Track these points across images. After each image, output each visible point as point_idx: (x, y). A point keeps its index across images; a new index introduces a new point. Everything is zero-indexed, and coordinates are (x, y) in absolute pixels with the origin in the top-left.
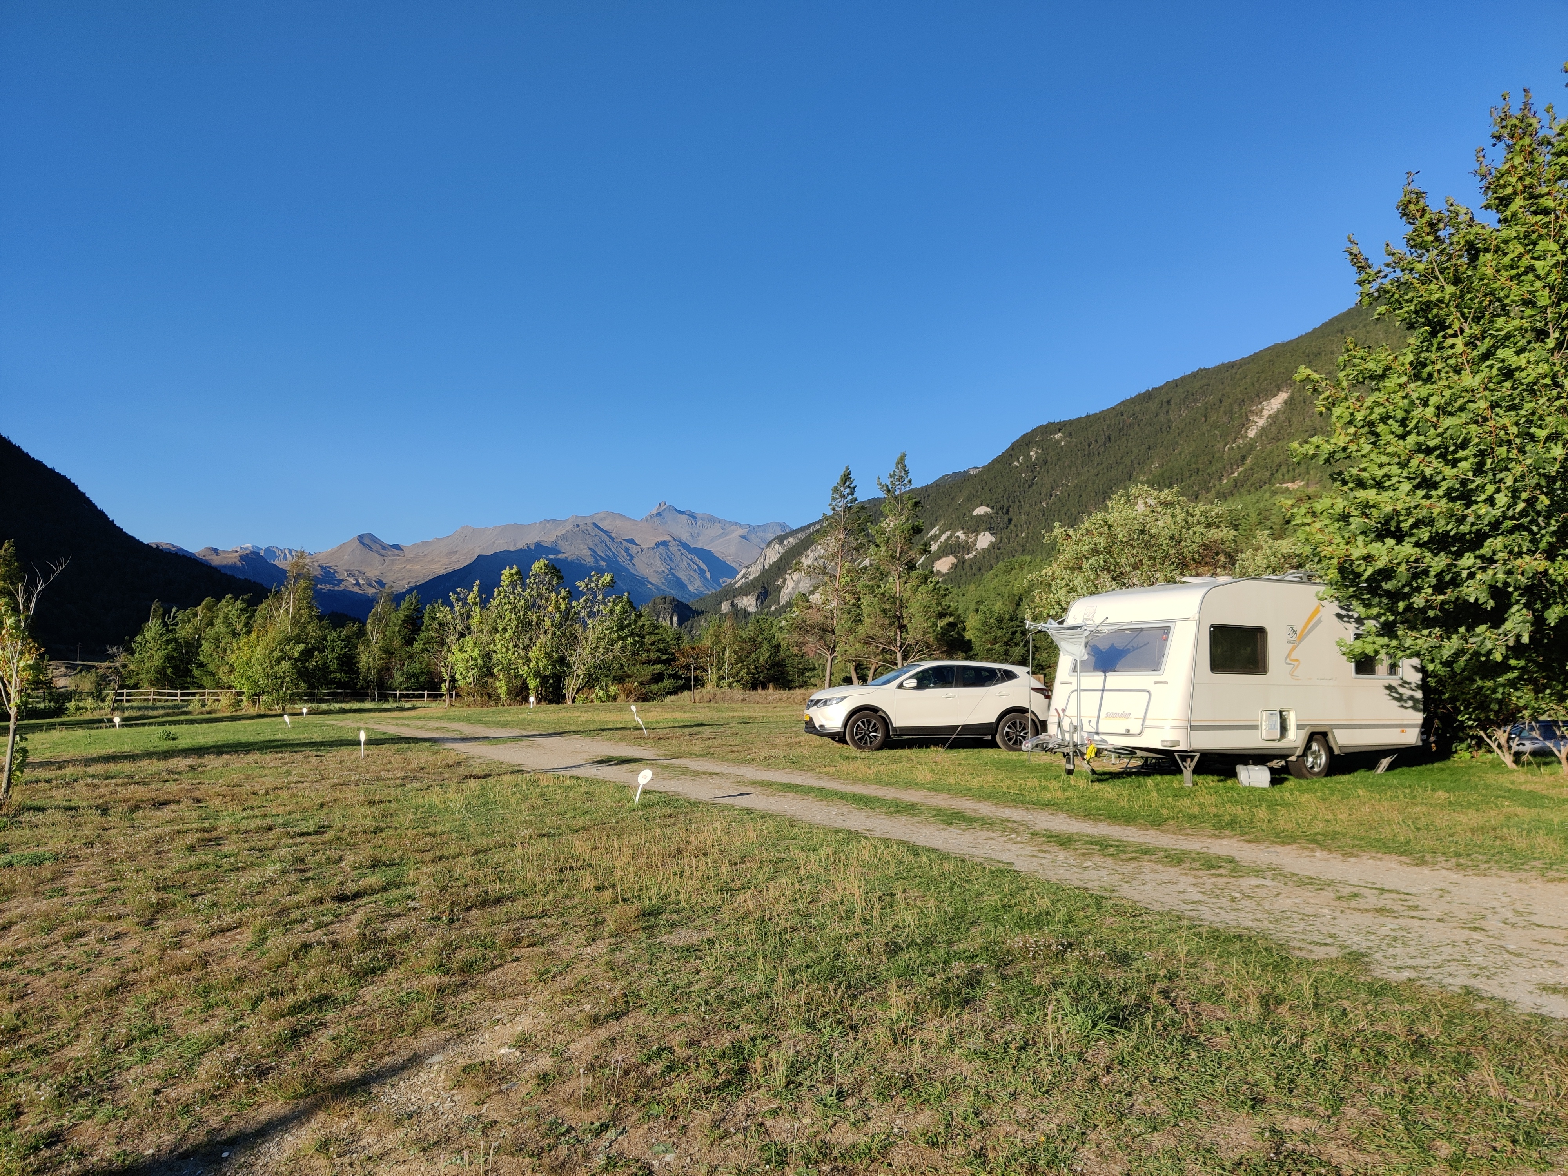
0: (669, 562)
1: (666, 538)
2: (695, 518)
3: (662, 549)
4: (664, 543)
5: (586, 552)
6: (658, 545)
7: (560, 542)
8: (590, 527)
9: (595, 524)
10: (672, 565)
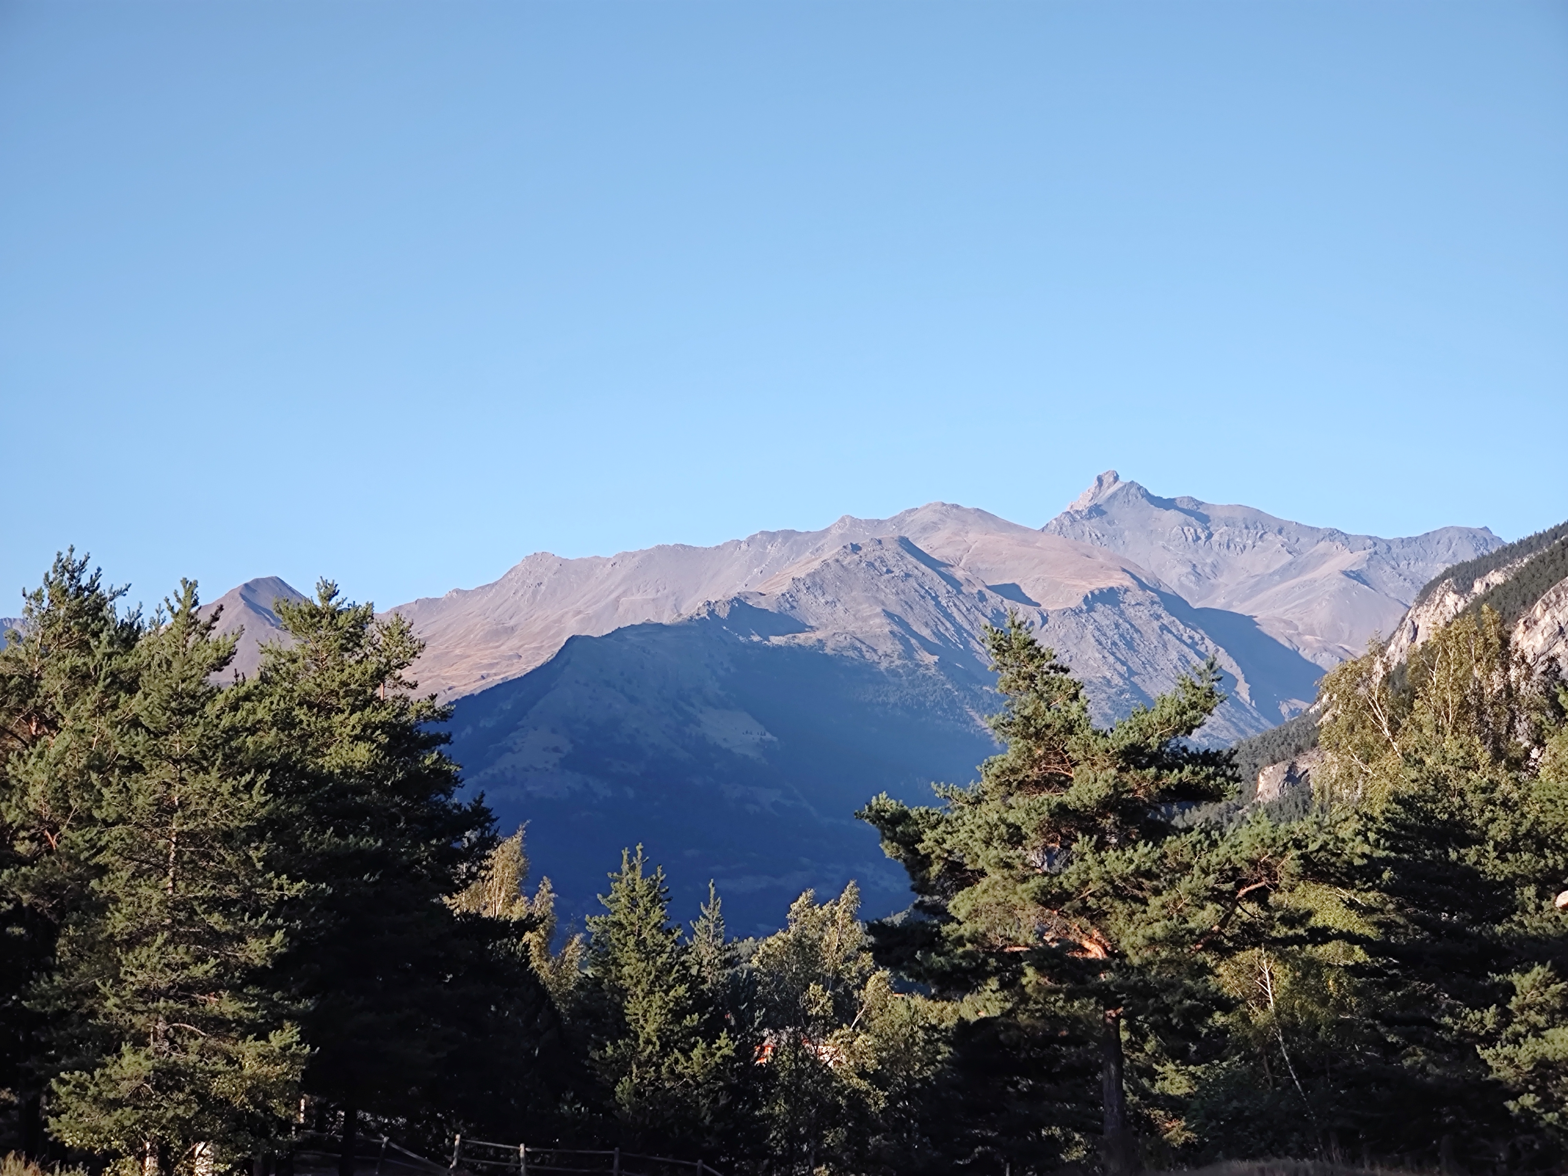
0: (1123, 652)
1: (1118, 580)
2: (1204, 519)
3: (1103, 614)
4: (1110, 597)
5: (879, 625)
6: (1092, 600)
7: (804, 598)
8: (891, 551)
9: (906, 544)
10: (1135, 663)
